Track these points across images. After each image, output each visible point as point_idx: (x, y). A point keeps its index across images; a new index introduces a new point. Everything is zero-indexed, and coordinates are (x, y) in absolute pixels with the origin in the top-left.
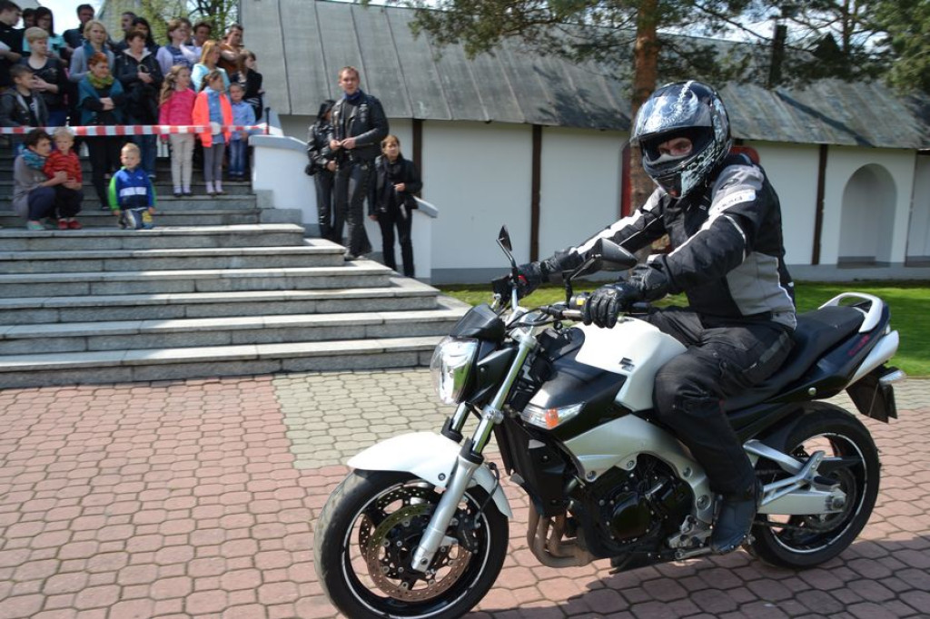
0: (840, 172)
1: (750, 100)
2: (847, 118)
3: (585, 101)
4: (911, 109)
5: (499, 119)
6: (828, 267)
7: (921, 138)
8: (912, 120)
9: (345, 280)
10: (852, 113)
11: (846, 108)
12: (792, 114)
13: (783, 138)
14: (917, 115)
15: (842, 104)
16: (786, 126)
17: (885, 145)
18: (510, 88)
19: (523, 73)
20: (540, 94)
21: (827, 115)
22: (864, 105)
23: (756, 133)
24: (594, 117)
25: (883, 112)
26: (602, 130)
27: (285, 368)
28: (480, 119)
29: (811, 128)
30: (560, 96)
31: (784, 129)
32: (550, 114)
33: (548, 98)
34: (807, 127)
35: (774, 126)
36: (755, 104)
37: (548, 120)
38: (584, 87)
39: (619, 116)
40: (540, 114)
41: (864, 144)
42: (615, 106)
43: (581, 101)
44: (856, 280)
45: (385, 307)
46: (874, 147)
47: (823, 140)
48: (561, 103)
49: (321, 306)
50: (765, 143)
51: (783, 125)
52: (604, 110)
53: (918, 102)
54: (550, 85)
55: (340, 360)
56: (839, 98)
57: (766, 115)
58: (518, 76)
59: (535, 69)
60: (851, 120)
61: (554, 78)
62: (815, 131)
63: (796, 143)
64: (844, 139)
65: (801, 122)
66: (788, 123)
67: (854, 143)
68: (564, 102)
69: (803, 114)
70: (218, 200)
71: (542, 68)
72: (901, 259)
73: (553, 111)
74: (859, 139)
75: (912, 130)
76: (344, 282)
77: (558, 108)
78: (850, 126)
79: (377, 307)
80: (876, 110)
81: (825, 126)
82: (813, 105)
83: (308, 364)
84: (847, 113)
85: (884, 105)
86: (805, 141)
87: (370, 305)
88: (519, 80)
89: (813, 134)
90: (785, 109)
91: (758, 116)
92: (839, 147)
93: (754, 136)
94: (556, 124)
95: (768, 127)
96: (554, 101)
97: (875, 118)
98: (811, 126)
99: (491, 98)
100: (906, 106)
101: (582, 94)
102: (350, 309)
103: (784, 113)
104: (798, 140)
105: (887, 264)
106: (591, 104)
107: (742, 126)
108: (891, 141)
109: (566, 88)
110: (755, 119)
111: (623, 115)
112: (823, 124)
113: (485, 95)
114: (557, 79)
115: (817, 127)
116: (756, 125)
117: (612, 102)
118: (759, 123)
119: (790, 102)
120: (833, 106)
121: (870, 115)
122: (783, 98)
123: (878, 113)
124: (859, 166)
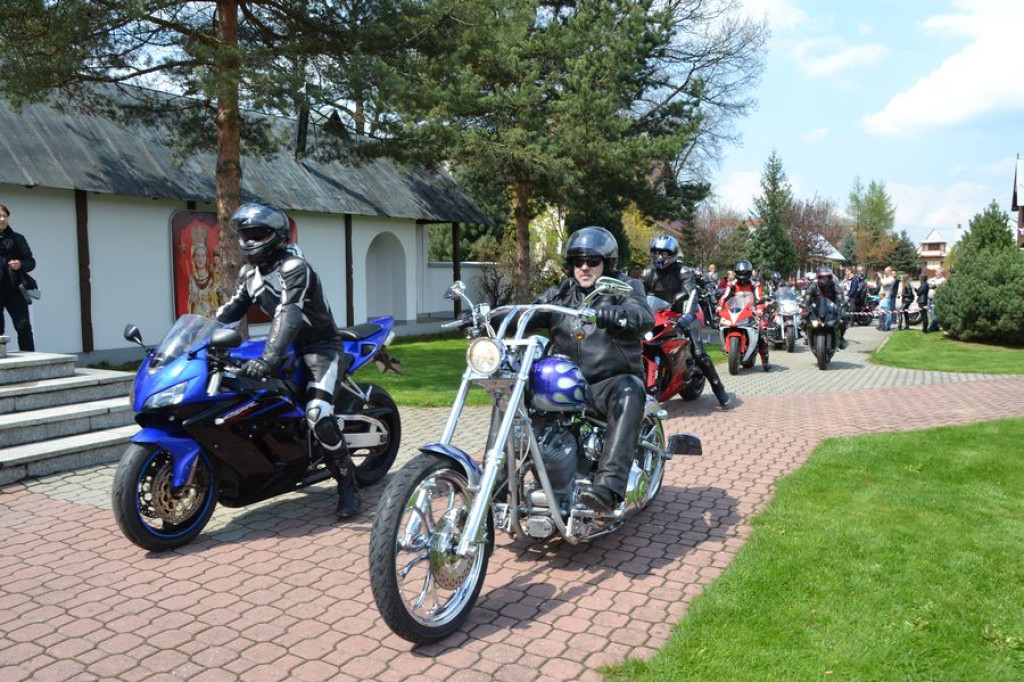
0: (362, 239)
1: (282, 171)
2: (363, 190)
3: (133, 166)
4: (408, 184)
5: (44, 183)
7: (420, 209)
8: (410, 193)
9: (26, 372)
11: (361, 181)
12: (321, 186)
13: (319, 208)
14: (412, 190)
15: (357, 177)
16: (320, 197)
17: (397, 215)
18: (47, 147)
19: (56, 130)
20: (80, 156)
21: (348, 187)
22: (373, 179)
23: (297, 204)
24: (146, 184)
25: (388, 185)
26: (155, 199)
27: (31, 474)
28: (23, 183)
29: (339, 200)
30: (105, 160)
31: (318, 199)
32: (102, 180)
33: (92, 162)
34: (336, 199)
35: (308, 197)
36: (289, 175)
37: (100, 186)
38: (126, 151)
39: (170, 184)
40: (89, 180)
41: (382, 215)
42: (162, 173)
43: (127, 166)
45: (89, 397)
46: (389, 217)
47: (350, 210)
48: (109, 169)
49: (20, 403)
50: (305, 214)
51: (317, 196)
52: (154, 177)
53: (411, 178)
54: (92, 147)
55: (88, 456)
57: (299, 184)
58: (50, 133)
59: (68, 126)
60: (367, 193)
61: (95, 141)
62: (343, 201)
63: (329, 213)
64: (367, 210)
65: (330, 193)
66: (319, 194)
67: (375, 214)
68: (112, 167)
71: (75, 127)
72: (414, 318)
73: (102, 176)
74: (377, 210)
75: (412, 202)
76: (25, 375)
77: (107, 173)
78: (367, 198)
79: (80, 398)
80: (383, 184)
82: (334, 177)
83: (55, 466)
84: (363, 187)
85: (388, 180)
86: (338, 211)
87: (73, 396)
88: (53, 137)
89: (341, 204)
90: (314, 180)
91: (294, 187)
92: (362, 217)
93: (295, 207)
94: (108, 191)
95: (305, 198)
96: (101, 166)
97: (384, 190)
98: (339, 197)
99: (27, 158)
100: (403, 181)
101: (129, 160)
102: (53, 403)
103: (313, 184)
104: (332, 210)
105: (404, 322)
106: (139, 170)
107: (282, 196)
108: (401, 213)
109: (108, 152)
110: (291, 189)
111: (173, 183)
112: (347, 195)
113: (18, 154)
114: (97, 140)
115: (343, 198)
116: (294, 195)
117: (159, 169)
118: (297, 195)
119: (316, 174)
120: (351, 179)
121: (379, 187)
122: (310, 170)
123: (385, 187)
124: (375, 234)
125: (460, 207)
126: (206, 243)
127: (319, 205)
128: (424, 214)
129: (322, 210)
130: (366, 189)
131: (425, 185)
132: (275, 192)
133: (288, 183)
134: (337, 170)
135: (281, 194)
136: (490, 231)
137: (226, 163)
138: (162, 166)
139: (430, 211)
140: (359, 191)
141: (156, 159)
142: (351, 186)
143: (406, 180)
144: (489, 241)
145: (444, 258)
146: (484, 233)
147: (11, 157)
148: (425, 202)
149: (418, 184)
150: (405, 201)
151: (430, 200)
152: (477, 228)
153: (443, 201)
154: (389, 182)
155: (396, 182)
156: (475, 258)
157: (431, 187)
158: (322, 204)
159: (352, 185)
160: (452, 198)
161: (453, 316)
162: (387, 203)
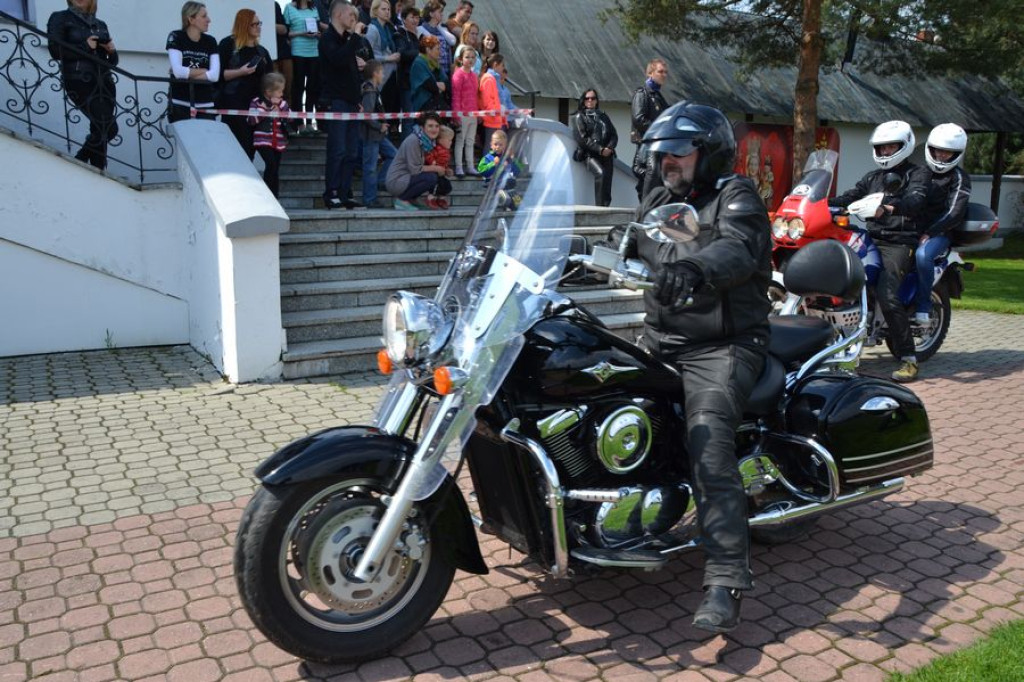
1: (829, 82)
2: (907, 99)
3: (706, 83)
4: (952, 91)
7: (966, 119)
8: (955, 101)
10: (910, 95)
11: (904, 89)
12: (866, 97)
13: (865, 120)
14: (958, 98)
15: (901, 86)
19: (646, 53)
21: (891, 96)
22: (917, 88)
23: (845, 115)
24: (717, 99)
25: (932, 93)
30: (685, 78)
31: (864, 111)
33: (676, 80)
34: (880, 109)
35: (855, 108)
36: (835, 87)
38: (700, 69)
39: (735, 98)
40: (674, 96)
41: (926, 126)
42: (729, 89)
43: (701, 82)
48: (687, 85)
50: (851, 125)
51: (862, 107)
52: (723, 93)
53: (957, 85)
54: (674, 67)
56: (896, 80)
57: (846, 97)
58: (642, 55)
59: (655, 48)
62: (887, 112)
66: (864, 105)
67: (918, 124)
68: (690, 84)
71: (658, 48)
73: (683, 93)
74: (922, 120)
75: (959, 111)
77: (687, 91)
80: (927, 91)
82: (879, 87)
84: (907, 96)
85: (932, 87)
90: (859, 91)
91: (841, 98)
93: (844, 118)
95: (852, 109)
96: (683, 84)
97: (928, 99)
98: (883, 107)
99: (629, 79)
100: (948, 88)
101: (702, 76)
103: (859, 95)
106: (711, 87)
107: (831, 108)
109: (686, 70)
110: (839, 101)
111: (738, 98)
112: (892, 106)
113: (624, 76)
114: (676, 60)
115: (888, 109)
116: (842, 107)
117: (726, 84)
118: (844, 106)
119: (862, 85)
120: (895, 88)
121: (924, 97)
122: (855, 80)
123: (929, 94)
125: (1012, 115)
126: (759, 153)
127: (865, 116)
128: (970, 123)
129: (868, 122)
130: (910, 98)
131: (972, 91)
132: (824, 103)
133: (836, 94)
135: (830, 105)
137: (807, 81)
138: (728, 81)
139: (976, 120)
140: (904, 102)
141: (724, 76)
142: (895, 96)
143: (951, 87)
147: (618, 78)
148: (972, 111)
149: (965, 90)
150: (949, 110)
151: (978, 108)
153: (993, 109)
154: (933, 90)
155: (940, 89)
156: (1015, 172)
157: (978, 93)
158: (868, 115)
159: (897, 95)
160: (1002, 105)
162: (932, 113)
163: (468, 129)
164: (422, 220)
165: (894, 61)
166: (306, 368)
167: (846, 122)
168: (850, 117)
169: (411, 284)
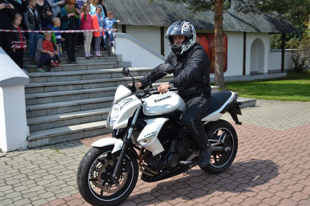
0: (250, 41)
2: (251, 22)
4: (266, 18)
5: (155, 25)
6: (247, 75)
7: (272, 28)
8: (267, 22)
10: (252, 20)
12: (236, 21)
13: (237, 30)
14: (268, 21)
15: (248, 17)
16: (236, 26)
17: (264, 32)
18: (153, 12)
20: (162, 14)
21: (245, 21)
22: (254, 18)
23: (229, 29)
25: (259, 20)
29: (243, 26)
30: (169, 15)
33: (166, 16)
34: (242, 26)
35: (232, 26)
38: (174, 11)
41: (258, 32)
44: (255, 80)
46: (261, 32)
47: (247, 30)
51: (235, 25)
53: (266, 16)
54: (164, 10)
58: (153, 7)
60: (252, 23)
61: (165, 8)
62: (244, 27)
64: (252, 30)
65: (239, 24)
66: (236, 25)
67: (256, 31)
69: (240, 21)
70: (105, 58)
72: (267, 72)
73: (169, 21)
74: (257, 30)
75: (268, 26)
78: (253, 25)
80: (257, 19)
81: (247, 25)
82: (240, 17)
84: (250, 20)
85: (259, 17)
89: (244, 28)
90: (233, 19)
92: (250, 33)
93: (229, 30)
97: (258, 22)
98: (243, 25)
99: (149, 16)
100: (264, 17)
101: (175, 14)
103: (233, 21)
105: (263, 74)
108: (265, 30)
109: (169, 12)
110: (227, 23)
113: (147, 15)
115: (244, 26)
116: (228, 25)
118: (229, 25)
119: (234, 17)
120: (246, 18)
121: (256, 21)
122: (232, 15)
123: (258, 20)
124: (254, 39)
125: (286, 26)
128: (273, 30)
129: (238, 31)
131: (272, 18)
134: (241, 15)
136: (295, 36)
137: (219, 16)
138: (186, 17)
139: (275, 29)
140: (249, 22)
141: (184, 15)
142: (246, 21)
144: (295, 40)
145: (274, 48)
146: (292, 37)
147: (144, 16)
148: (273, 25)
149: (270, 18)
150: (265, 26)
151: (275, 24)
152: (289, 35)
153: (280, 24)
154: (259, 18)
156: (288, 48)
157: (275, 19)
158: (238, 28)
160: (283, 23)
161: (280, 71)
162: (259, 27)
163: (89, 37)
164: (79, 76)
165: (249, 8)
166: (39, 143)
167: (230, 31)
168: (232, 29)
169: (79, 103)
